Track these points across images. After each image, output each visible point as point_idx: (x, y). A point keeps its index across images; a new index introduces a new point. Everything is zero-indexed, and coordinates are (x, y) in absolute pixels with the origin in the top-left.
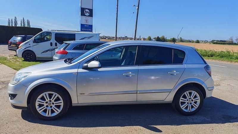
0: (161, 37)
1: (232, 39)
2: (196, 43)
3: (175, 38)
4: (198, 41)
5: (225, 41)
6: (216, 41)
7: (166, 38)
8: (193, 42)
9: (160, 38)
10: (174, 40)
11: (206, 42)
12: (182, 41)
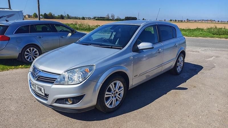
0: (48, 13)
1: (109, 16)
2: (82, 19)
3: (62, 14)
4: (83, 17)
5: (104, 18)
6: (97, 18)
7: (54, 15)
8: (79, 19)
9: (48, 15)
10: (62, 17)
11: (89, 19)
12: (69, 17)
